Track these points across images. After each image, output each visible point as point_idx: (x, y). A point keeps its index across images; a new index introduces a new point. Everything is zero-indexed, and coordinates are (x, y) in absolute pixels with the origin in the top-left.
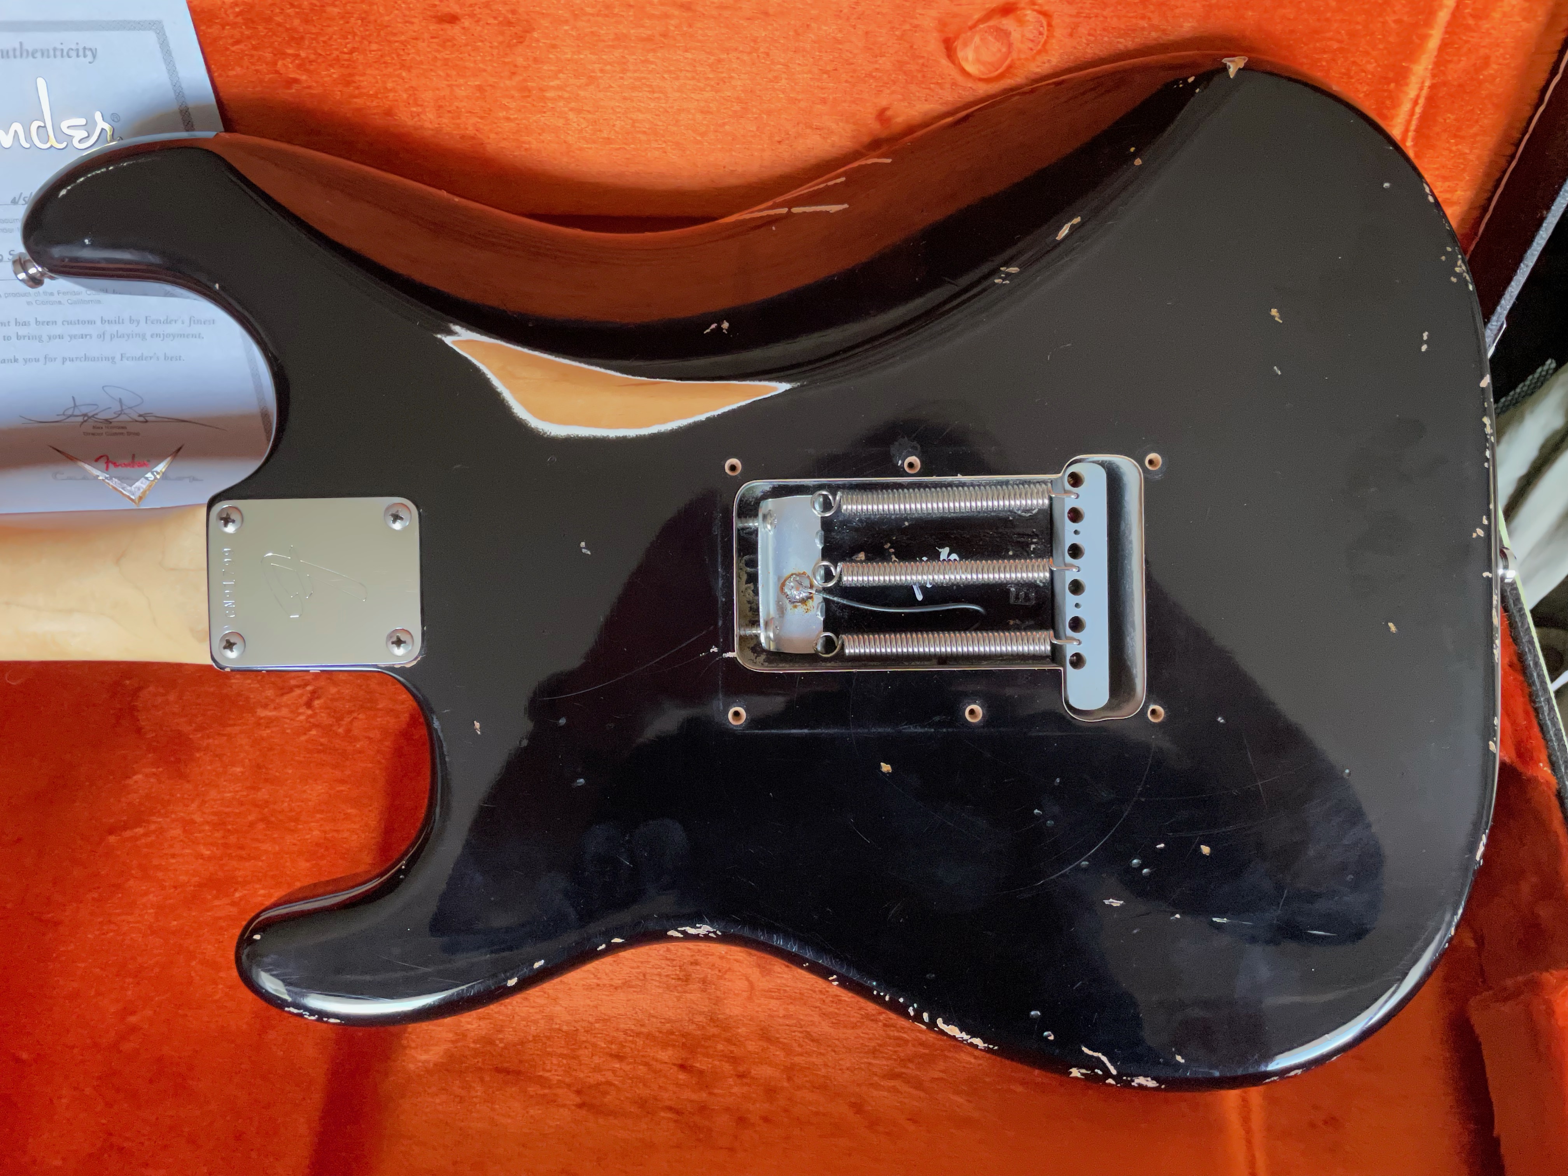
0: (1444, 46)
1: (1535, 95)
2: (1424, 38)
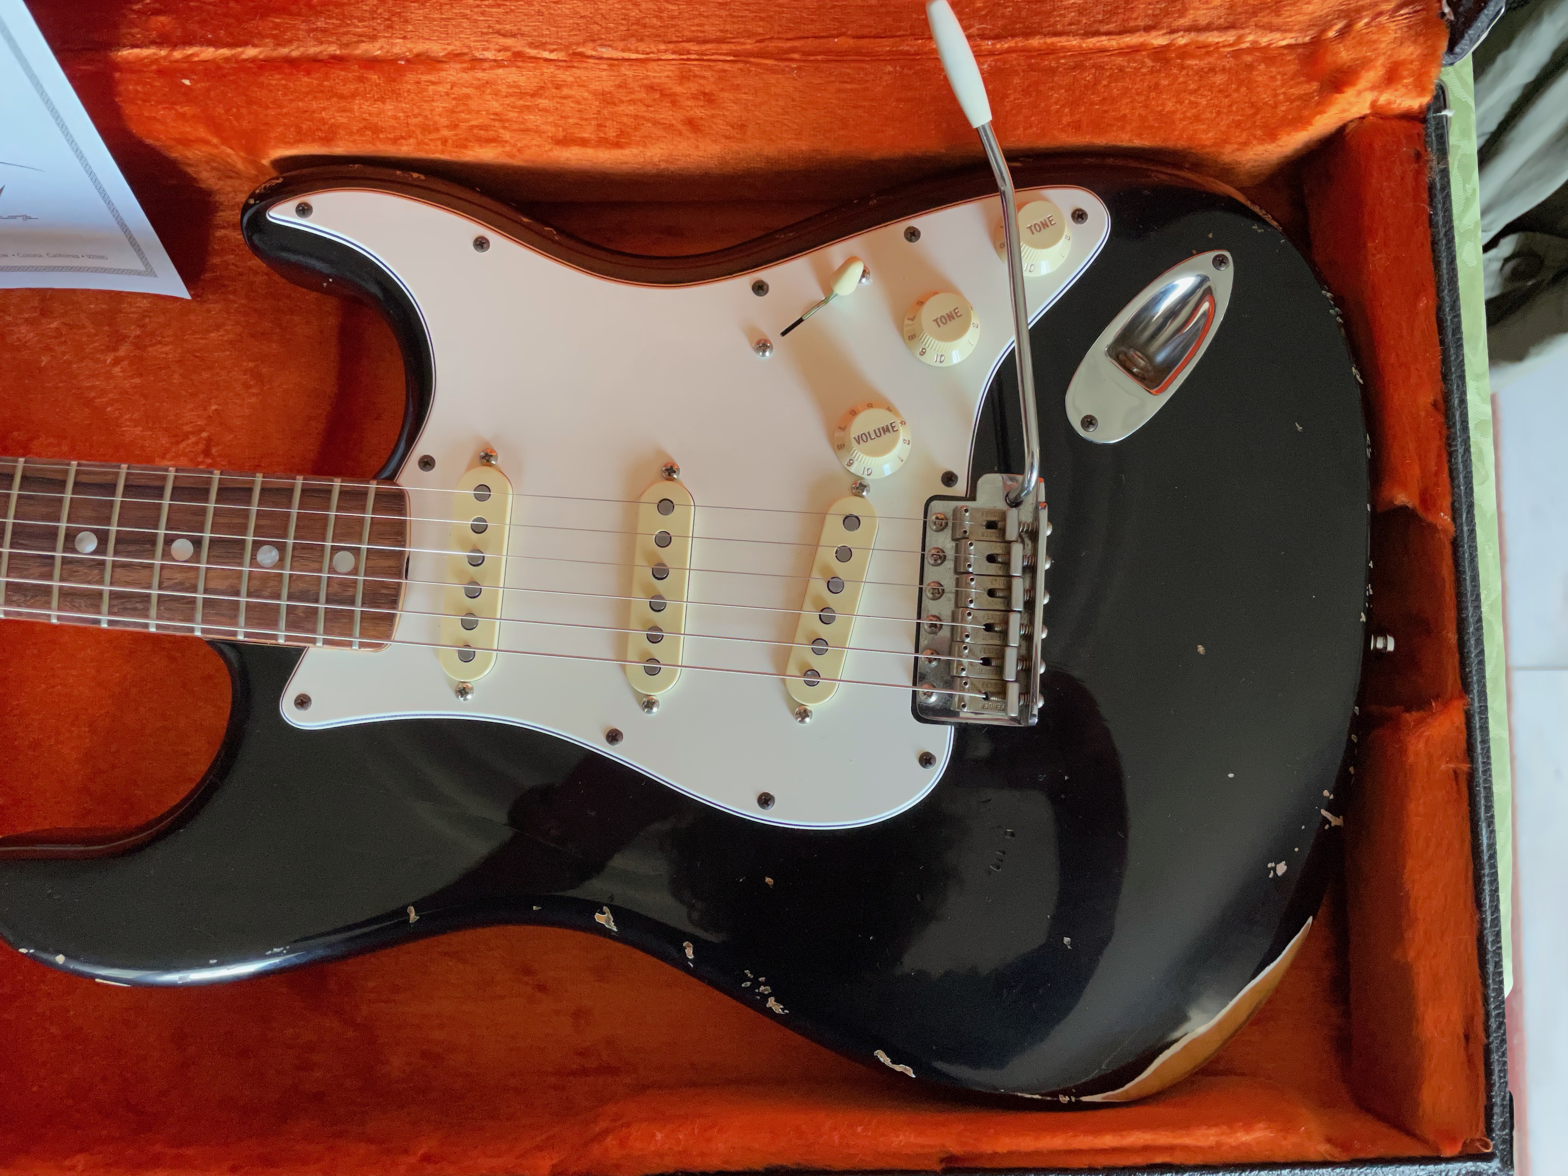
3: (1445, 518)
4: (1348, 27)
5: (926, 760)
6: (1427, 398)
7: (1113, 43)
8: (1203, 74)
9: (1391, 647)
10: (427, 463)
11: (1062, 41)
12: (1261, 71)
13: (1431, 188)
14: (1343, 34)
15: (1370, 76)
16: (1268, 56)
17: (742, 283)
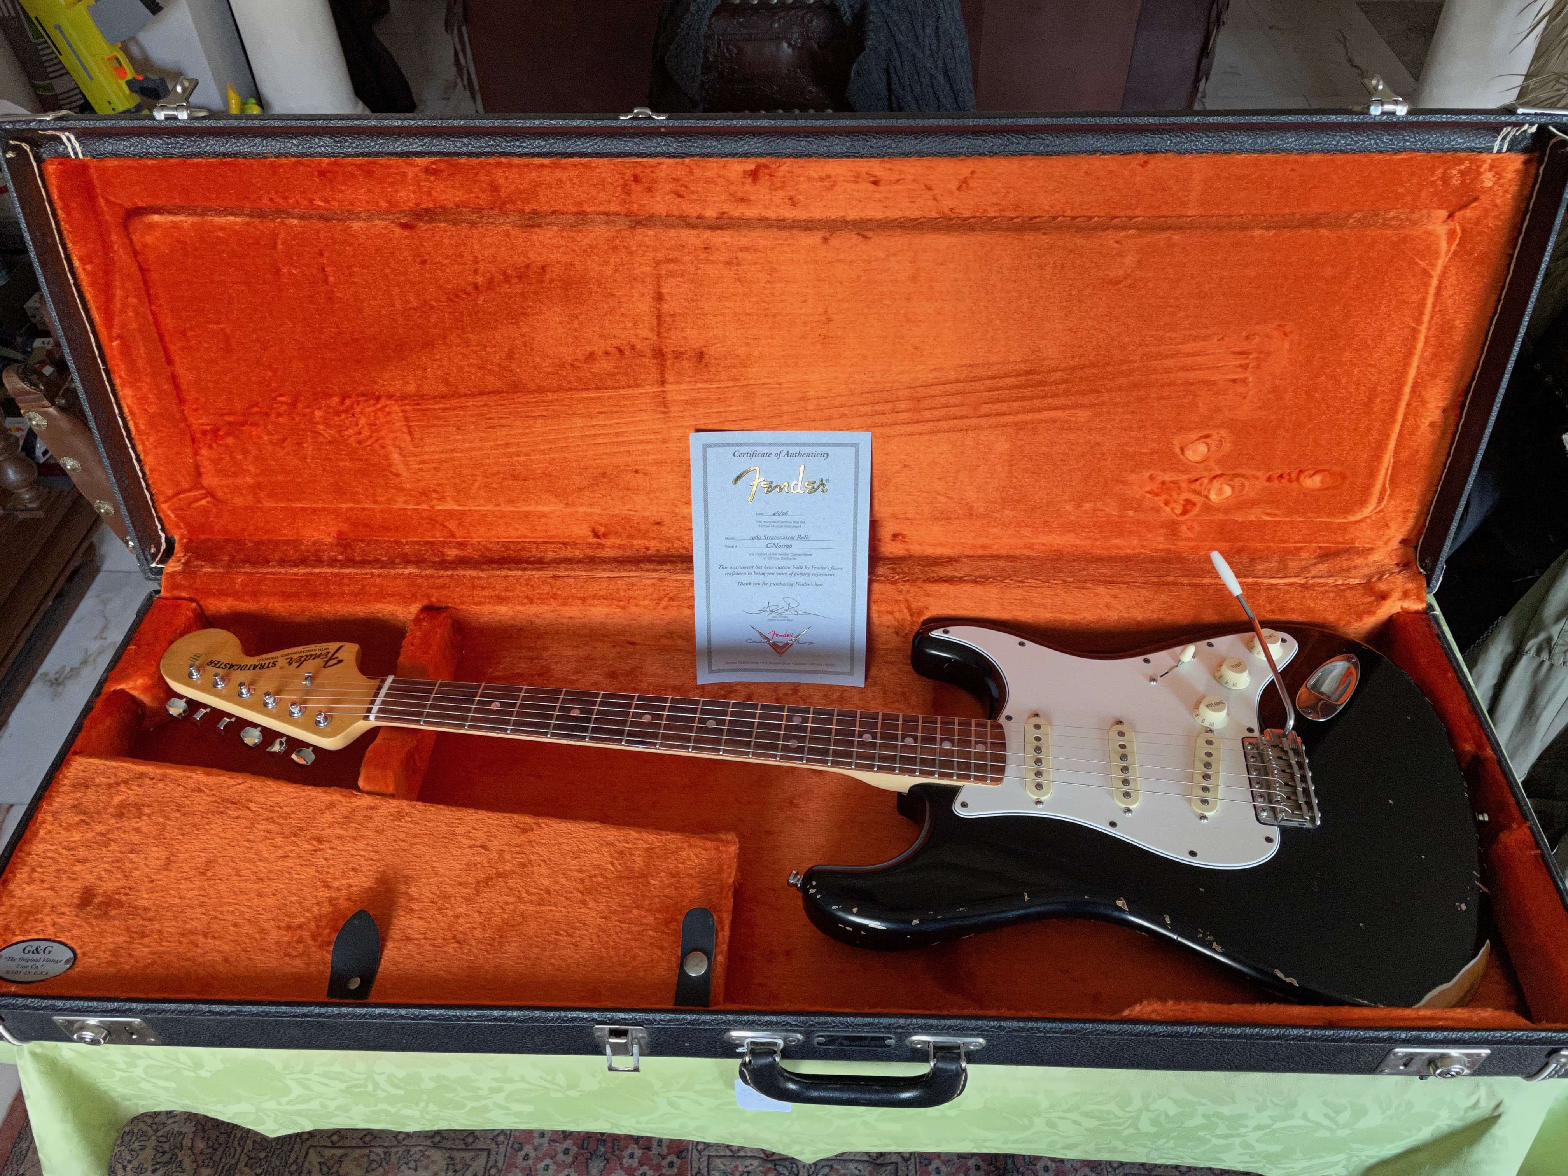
0: (1396, 446)
1: (1442, 465)
2: (1387, 445)
3: (1489, 752)
4: (1382, 576)
5: (1269, 840)
6: (1465, 710)
7: (1282, 581)
8: (1323, 593)
9: (1487, 818)
10: (1009, 718)
11: (1260, 580)
12: (1348, 593)
13: (1438, 636)
14: (1380, 579)
15: (1396, 595)
16: (1353, 588)
17: (1140, 659)
